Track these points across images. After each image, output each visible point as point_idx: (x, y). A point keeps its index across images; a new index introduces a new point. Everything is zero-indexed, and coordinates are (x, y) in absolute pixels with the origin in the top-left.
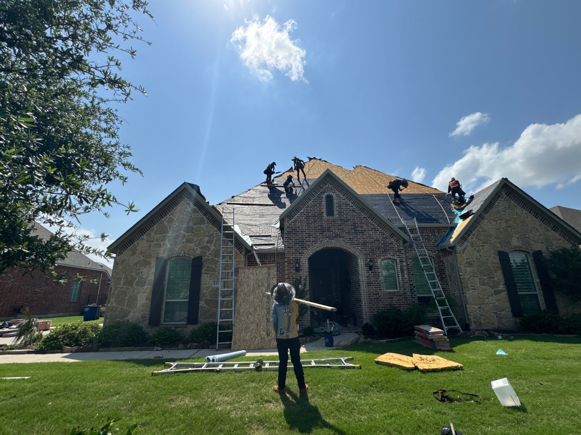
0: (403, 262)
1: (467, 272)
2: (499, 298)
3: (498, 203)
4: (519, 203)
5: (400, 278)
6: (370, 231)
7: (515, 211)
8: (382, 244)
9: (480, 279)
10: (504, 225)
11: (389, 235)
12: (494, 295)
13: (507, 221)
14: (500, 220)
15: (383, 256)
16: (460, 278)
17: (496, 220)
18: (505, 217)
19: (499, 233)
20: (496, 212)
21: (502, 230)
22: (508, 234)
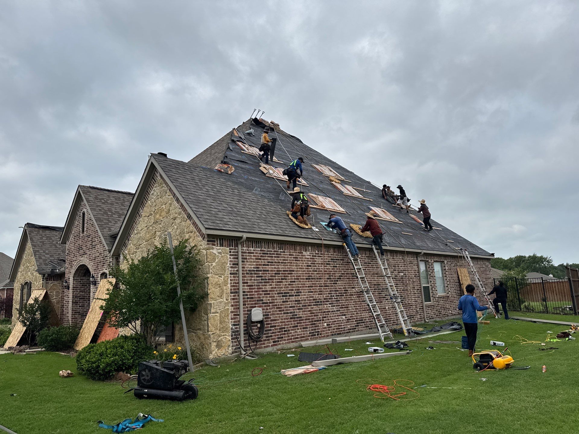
3: (154, 190)
7: (164, 198)
8: (102, 258)
15: (102, 270)
17: (148, 215)
18: (154, 210)
19: (147, 233)
20: (150, 204)
21: (151, 228)
22: (153, 232)
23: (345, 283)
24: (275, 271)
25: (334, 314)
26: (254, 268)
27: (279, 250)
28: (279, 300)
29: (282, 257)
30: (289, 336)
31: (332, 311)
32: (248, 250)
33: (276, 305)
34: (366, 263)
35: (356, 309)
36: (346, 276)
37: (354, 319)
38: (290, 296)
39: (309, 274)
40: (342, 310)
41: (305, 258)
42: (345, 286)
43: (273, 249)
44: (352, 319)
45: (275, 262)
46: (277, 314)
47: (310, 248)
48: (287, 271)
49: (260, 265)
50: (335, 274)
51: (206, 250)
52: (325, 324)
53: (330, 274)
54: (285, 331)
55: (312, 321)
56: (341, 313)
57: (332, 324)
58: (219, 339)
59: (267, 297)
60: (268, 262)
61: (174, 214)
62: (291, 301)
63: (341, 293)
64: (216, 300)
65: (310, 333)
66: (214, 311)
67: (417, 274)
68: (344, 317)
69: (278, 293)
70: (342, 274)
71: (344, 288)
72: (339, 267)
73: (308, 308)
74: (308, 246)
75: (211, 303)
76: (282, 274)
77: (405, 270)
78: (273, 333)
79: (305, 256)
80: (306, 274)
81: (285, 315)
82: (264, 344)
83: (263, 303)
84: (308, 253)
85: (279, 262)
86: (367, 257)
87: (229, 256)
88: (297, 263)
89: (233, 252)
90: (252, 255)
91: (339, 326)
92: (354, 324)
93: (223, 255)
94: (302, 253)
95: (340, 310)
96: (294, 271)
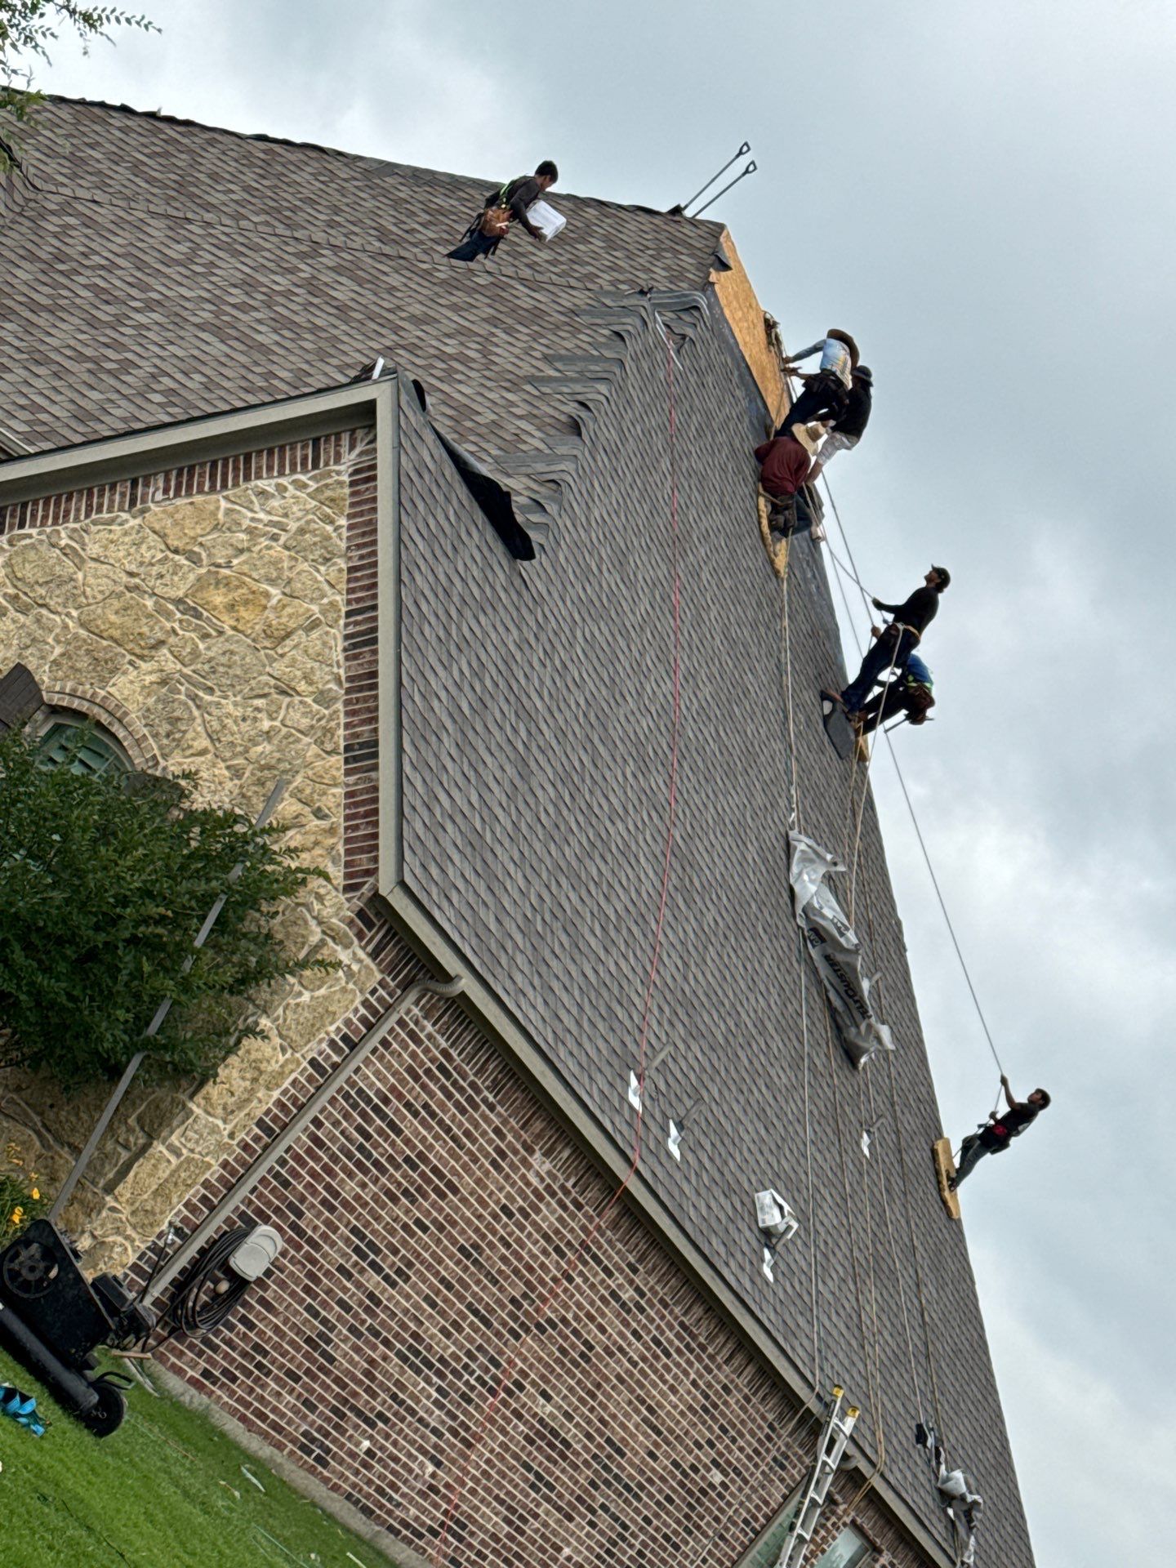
10: (178, 587)
14: (192, 557)
17: (175, 546)
18: (221, 561)
19: (117, 604)
20: (221, 515)
21: (149, 603)
22: (145, 630)
23: (540, 1360)
24: (413, 1148)
25: (416, 1431)
26: (378, 1093)
27: (487, 1088)
28: (335, 1254)
29: (471, 1120)
30: (251, 1391)
31: (421, 1420)
32: (416, 1023)
33: (314, 1262)
34: (658, 1343)
35: (485, 1473)
36: (566, 1338)
37: (449, 1501)
38: (373, 1264)
39: (483, 1237)
40: (448, 1442)
41: (523, 1177)
42: (531, 1366)
43: (475, 1075)
44: (444, 1497)
45: (441, 1123)
46: (293, 1294)
47: (566, 1154)
48: (441, 1176)
49: (400, 1097)
50: (544, 1300)
51: (324, 932)
52: (366, 1444)
53: (533, 1289)
54: (259, 1366)
55: (345, 1402)
56: (436, 1447)
57: (380, 1460)
58: (110, 1239)
59: (319, 1215)
60: (426, 1106)
61: (299, 673)
62: (359, 1285)
63: (498, 1382)
64: (209, 1113)
65: (305, 1434)
66: (177, 1143)
67: (756, 1520)
68: (430, 1468)
69: (355, 1231)
70: (564, 1320)
71: (522, 1372)
72: (578, 1287)
73: (374, 1348)
74: (567, 1144)
75: (192, 1112)
76: (423, 1175)
77: (739, 1474)
78: (229, 1343)
79: (529, 1167)
80: (477, 1230)
81: (306, 1314)
82: (180, 1355)
83: (294, 1227)
84: (548, 1166)
85: (448, 1130)
86: (682, 1324)
87: (357, 1003)
88: (487, 1173)
89: (380, 1000)
90: (412, 1046)
91: (392, 1485)
92: (433, 1519)
93: (351, 986)
94: (530, 1151)
95: (440, 1435)
96: (455, 1190)
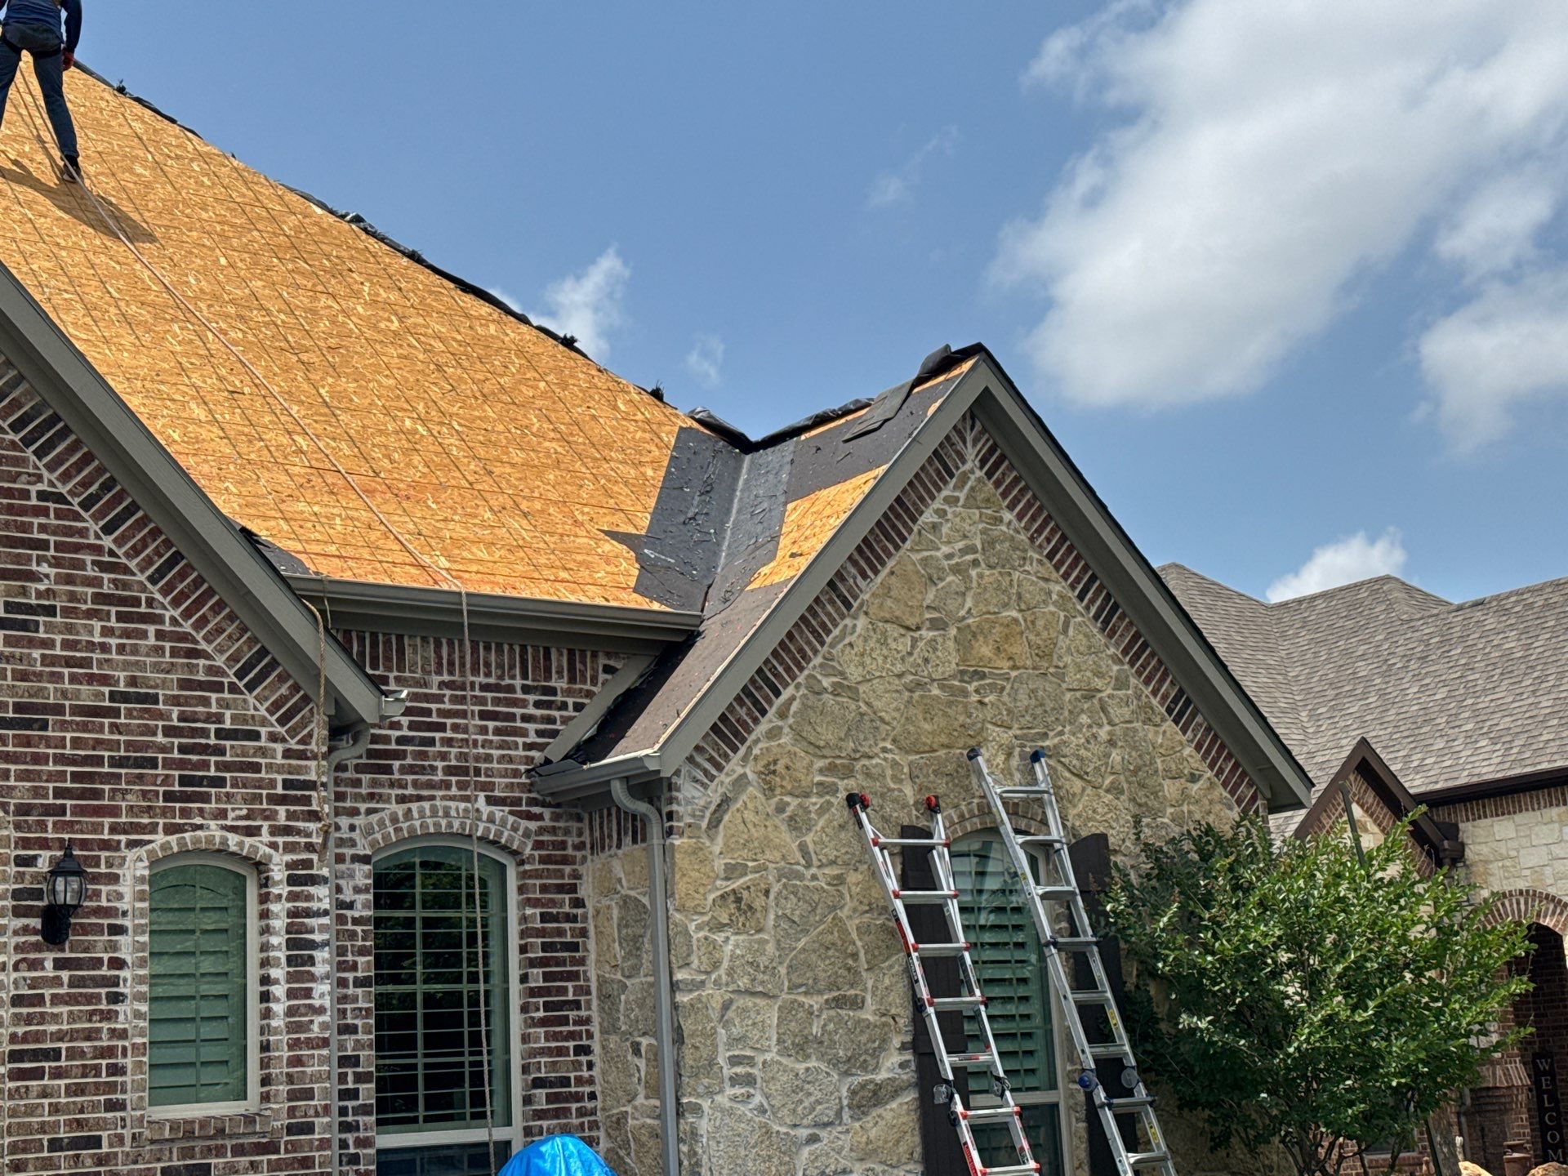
0: (313, 880)
1: (716, 965)
2: (873, 1133)
3: (937, 512)
4: (1039, 531)
5: (279, 1008)
6: (90, 614)
7: (1016, 575)
8: (169, 731)
9: (787, 1011)
10: (948, 661)
11: (233, 659)
12: (846, 1115)
13: (967, 638)
14: (935, 624)
15: (170, 829)
16: (675, 1006)
17: (911, 622)
19: (916, 712)
20: (922, 571)
21: (938, 692)
